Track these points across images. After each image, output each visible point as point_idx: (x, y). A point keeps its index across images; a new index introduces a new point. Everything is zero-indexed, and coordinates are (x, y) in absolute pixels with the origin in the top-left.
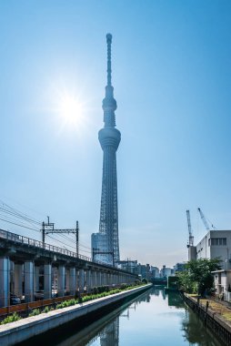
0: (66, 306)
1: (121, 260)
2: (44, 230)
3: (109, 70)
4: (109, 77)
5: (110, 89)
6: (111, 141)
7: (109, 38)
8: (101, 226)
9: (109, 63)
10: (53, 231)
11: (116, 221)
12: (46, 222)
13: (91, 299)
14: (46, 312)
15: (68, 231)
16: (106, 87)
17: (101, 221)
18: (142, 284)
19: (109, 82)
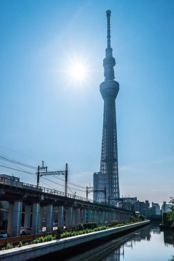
0: (41, 241)
1: (121, 197)
2: (39, 173)
3: (109, 36)
4: (109, 41)
5: (109, 50)
6: (111, 91)
7: (109, 13)
8: (102, 166)
9: (109, 31)
10: (47, 173)
11: (116, 160)
12: (41, 166)
13: (71, 236)
14: (20, 246)
15: (58, 173)
16: (106, 50)
17: (102, 161)
18: (136, 221)
19: (109, 45)
